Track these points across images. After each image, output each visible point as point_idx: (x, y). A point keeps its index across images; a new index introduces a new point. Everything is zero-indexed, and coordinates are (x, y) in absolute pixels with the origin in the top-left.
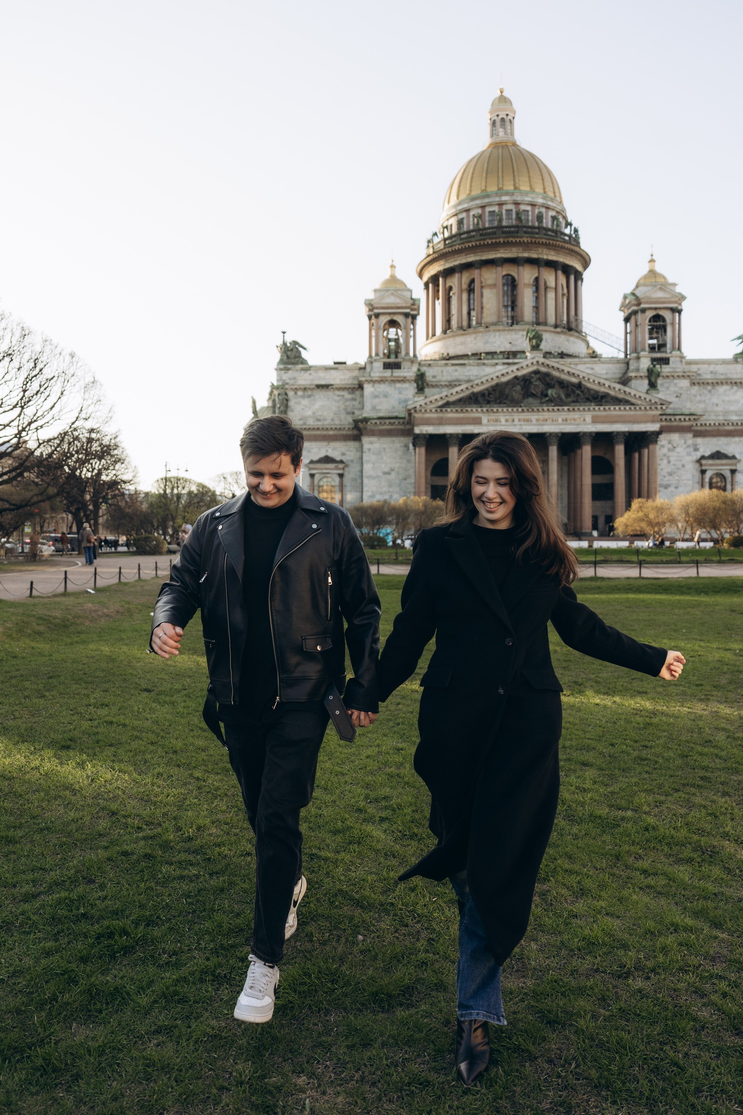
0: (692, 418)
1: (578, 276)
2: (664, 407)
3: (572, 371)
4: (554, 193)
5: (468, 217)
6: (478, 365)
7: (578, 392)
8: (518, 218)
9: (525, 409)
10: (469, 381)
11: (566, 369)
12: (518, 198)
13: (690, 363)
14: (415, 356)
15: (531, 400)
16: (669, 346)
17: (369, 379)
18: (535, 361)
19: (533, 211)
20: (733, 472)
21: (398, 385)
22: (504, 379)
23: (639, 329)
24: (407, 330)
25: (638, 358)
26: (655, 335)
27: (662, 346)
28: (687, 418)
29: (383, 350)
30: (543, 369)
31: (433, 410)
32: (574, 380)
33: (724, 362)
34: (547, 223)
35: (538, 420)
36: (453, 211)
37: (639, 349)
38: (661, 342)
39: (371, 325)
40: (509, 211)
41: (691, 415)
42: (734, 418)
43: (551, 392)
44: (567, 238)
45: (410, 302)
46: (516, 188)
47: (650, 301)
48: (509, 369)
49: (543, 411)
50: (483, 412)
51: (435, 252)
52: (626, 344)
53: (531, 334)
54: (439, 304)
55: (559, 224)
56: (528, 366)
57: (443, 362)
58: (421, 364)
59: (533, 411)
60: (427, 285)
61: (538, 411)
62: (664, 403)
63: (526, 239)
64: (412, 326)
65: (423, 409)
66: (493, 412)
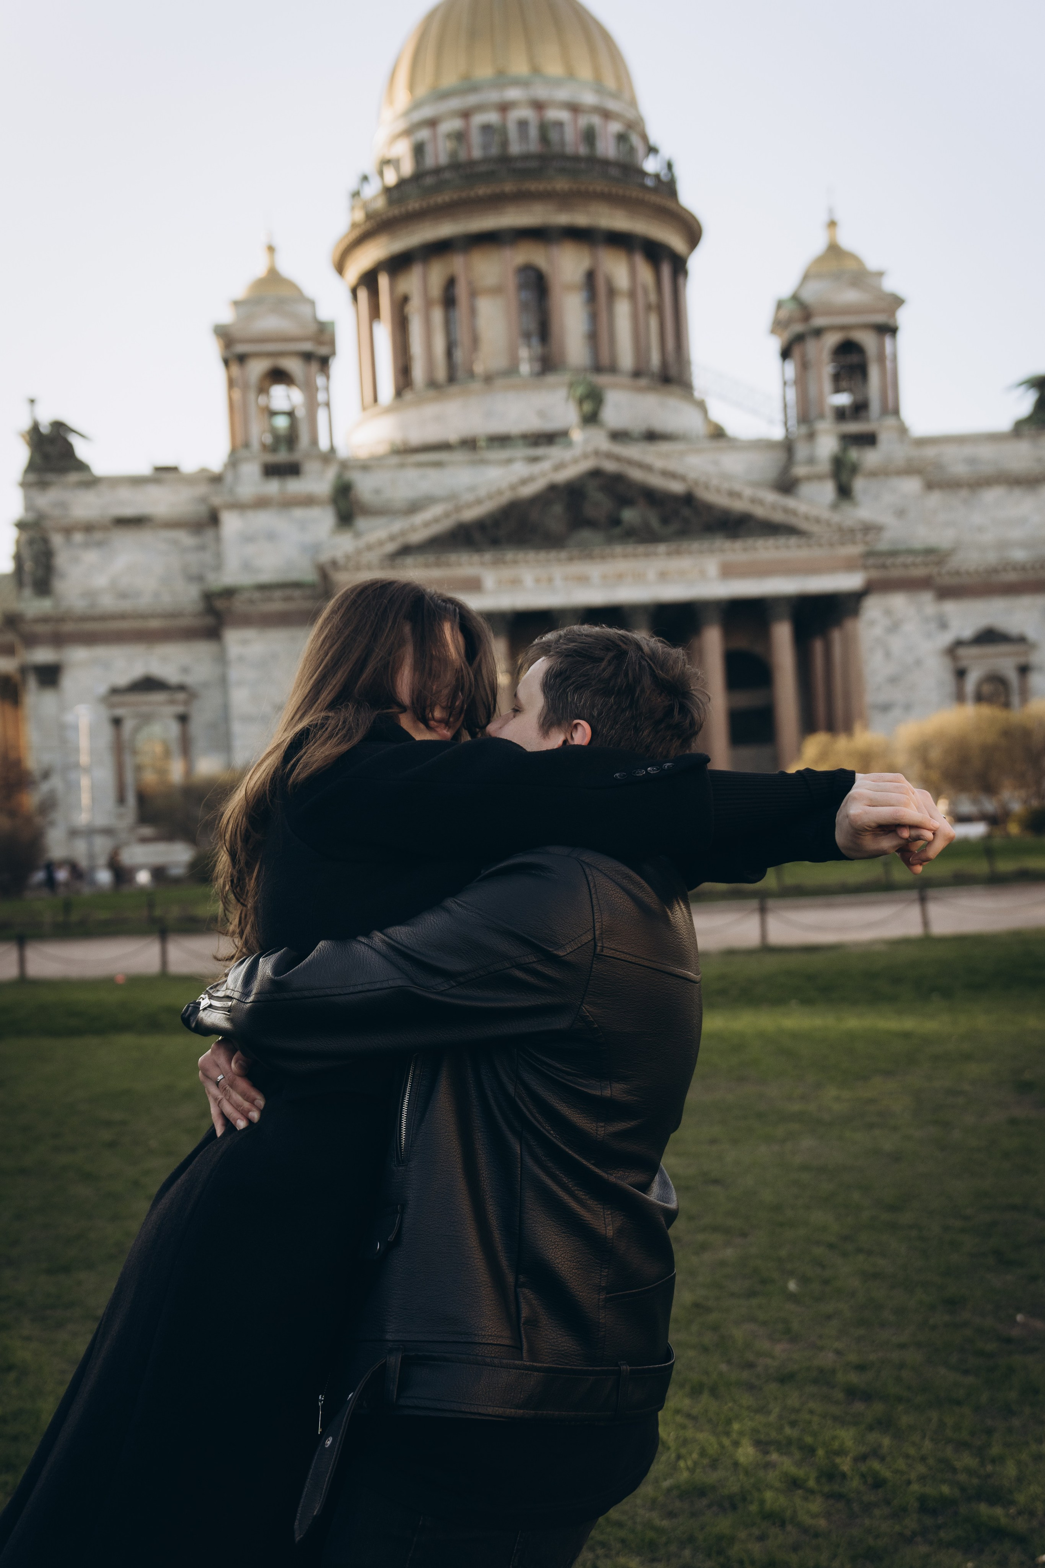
0: (932, 558)
1: (679, 266)
2: (870, 537)
3: (672, 465)
4: (618, 81)
5: (435, 137)
6: (473, 463)
7: (686, 512)
8: (544, 138)
9: (576, 553)
10: (452, 497)
11: (659, 464)
12: (542, 93)
13: (921, 443)
14: (332, 448)
15: (586, 534)
16: (875, 406)
17: (231, 500)
18: (590, 448)
19: (575, 122)
20: (1024, 670)
21: (299, 513)
22: (528, 491)
23: (812, 374)
24: (310, 390)
25: (811, 436)
26: (844, 384)
27: (859, 409)
28: (919, 560)
29: (258, 434)
30: (610, 466)
31: (375, 565)
32: (677, 487)
33: (994, 438)
34: (607, 148)
35: (604, 577)
36: (401, 125)
37: (814, 413)
38: (860, 399)
39: (231, 383)
40: (523, 124)
41: (929, 551)
42: (1019, 555)
43: (629, 515)
44: (649, 182)
45: (312, 329)
46: (536, 70)
47: (830, 311)
48: (536, 468)
49: (613, 556)
50: (482, 564)
51: (369, 216)
52: (785, 406)
53: (580, 391)
54: (383, 333)
55: (632, 150)
56: (575, 461)
57: (395, 460)
58: (345, 465)
59: (590, 557)
60: (354, 292)
61: (603, 557)
62: (869, 529)
63: (561, 184)
64: (320, 381)
65: (353, 562)
66: (504, 562)
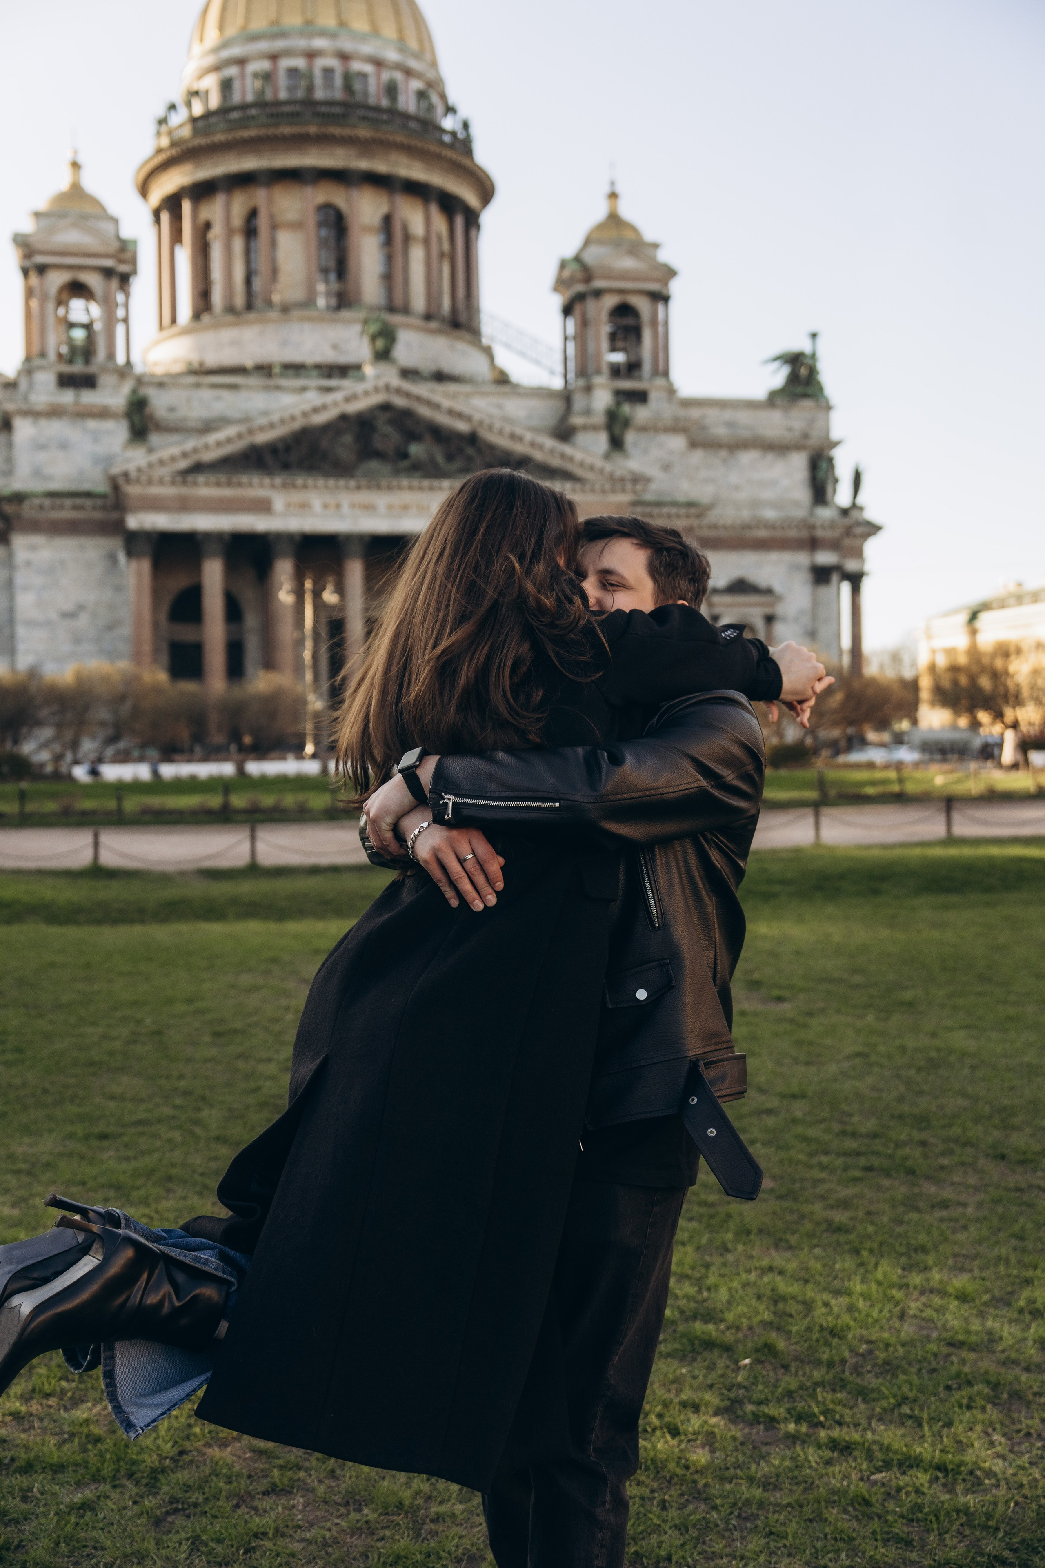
0: (693, 511)
1: (472, 219)
2: (639, 487)
3: (458, 406)
4: (420, 41)
5: (243, 75)
6: (267, 388)
7: (470, 451)
8: (348, 87)
9: (363, 482)
10: (246, 420)
11: (446, 403)
12: (348, 45)
13: (689, 403)
14: (128, 363)
15: (374, 464)
16: (647, 367)
17: (24, 406)
18: (381, 383)
19: (378, 76)
20: (770, 619)
21: (92, 424)
22: (319, 419)
23: (591, 331)
24: (109, 306)
25: (588, 389)
26: (620, 344)
27: (632, 368)
28: (683, 511)
29: (54, 343)
30: (400, 402)
31: (168, 479)
32: (462, 427)
33: (750, 405)
34: (408, 103)
35: (390, 507)
36: (211, 60)
37: (591, 368)
38: (633, 358)
39: (29, 293)
40: (328, 72)
41: (690, 504)
42: (770, 514)
43: (415, 449)
44: (447, 139)
45: (115, 245)
46: (342, 24)
47: (610, 275)
48: (329, 398)
49: (400, 488)
50: (273, 486)
51: (174, 144)
52: (565, 359)
53: (373, 328)
54: (184, 257)
55: (431, 108)
56: (366, 394)
57: (192, 379)
58: (140, 381)
59: (379, 487)
60: (157, 214)
61: (390, 488)
62: (637, 479)
63: (363, 132)
64: (120, 298)
65: (144, 476)
66: (294, 486)
